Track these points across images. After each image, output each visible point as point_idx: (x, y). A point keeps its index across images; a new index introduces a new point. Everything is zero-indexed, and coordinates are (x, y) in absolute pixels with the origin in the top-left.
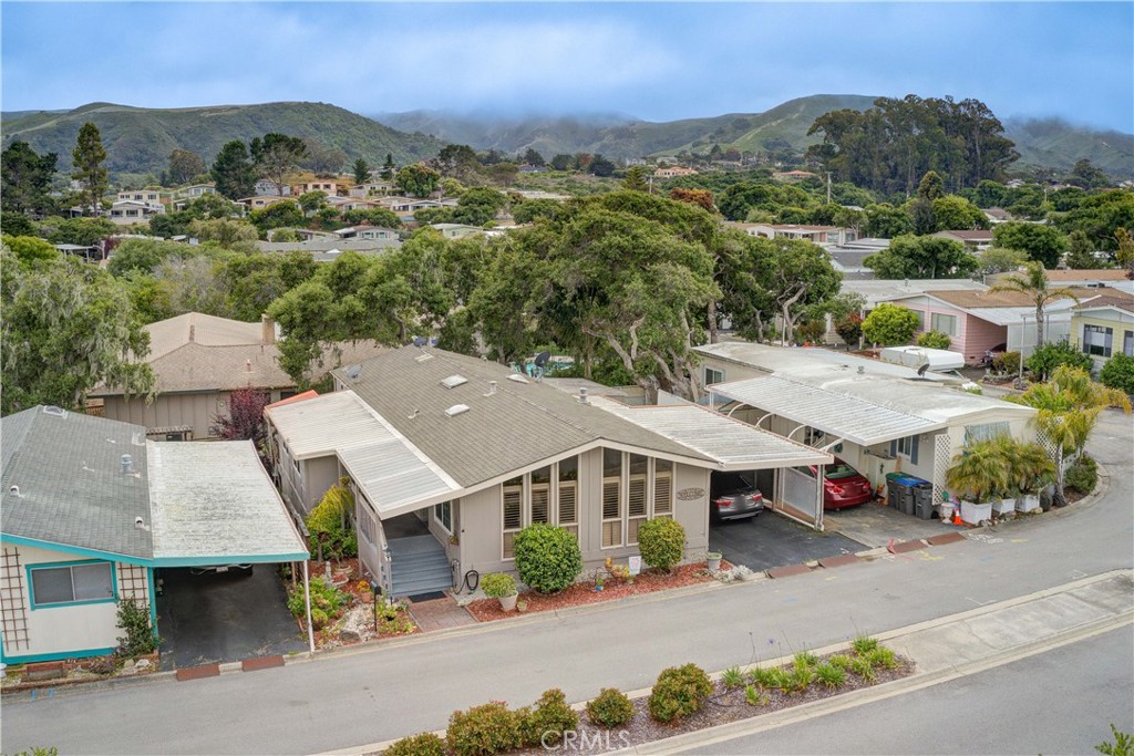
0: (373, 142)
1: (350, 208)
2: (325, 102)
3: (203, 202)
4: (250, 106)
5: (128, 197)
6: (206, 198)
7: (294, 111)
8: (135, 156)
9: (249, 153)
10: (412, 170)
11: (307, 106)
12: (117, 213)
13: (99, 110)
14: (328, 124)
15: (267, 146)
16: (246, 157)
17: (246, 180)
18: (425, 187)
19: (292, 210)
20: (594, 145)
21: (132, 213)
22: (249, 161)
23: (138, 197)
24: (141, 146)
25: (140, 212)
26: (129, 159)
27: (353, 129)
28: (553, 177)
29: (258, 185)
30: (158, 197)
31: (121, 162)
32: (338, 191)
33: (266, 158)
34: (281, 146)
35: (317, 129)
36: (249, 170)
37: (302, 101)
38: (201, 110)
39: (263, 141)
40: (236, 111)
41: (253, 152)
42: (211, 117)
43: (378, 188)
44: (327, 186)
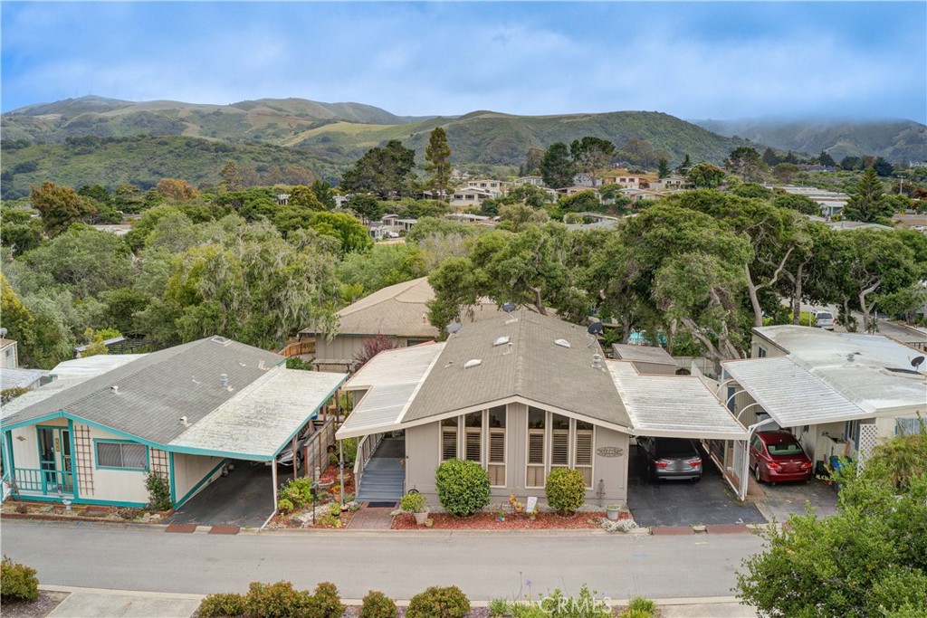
0: (698, 144)
1: (641, 197)
2: (659, 112)
3: (522, 190)
4: (600, 114)
5: (475, 184)
6: (525, 188)
7: (634, 118)
8: (508, 153)
9: (569, 152)
10: (701, 168)
11: (645, 114)
12: (459, 197)
13: (481, 117)
14: (661, 129)
15: (584, 147)
16: (567, 155)
17: (566, 173)
18: (712, 182)
19: (593, 198)
20: (888, 149)
21: (470, 197)
22: (570, 159)
23: (483, 185)
24: (512, 145)
25: (476, 197)
26: (502, 154)
27: (681, 133)
28: (840, 176)
29: (576, 178)
30: (498, 185)
31: (497, 157)
32: (641, 184)
33: (582, 156)
34: (595, 147)
35: (652, 133)
36: (568, 166)
37: (641, 110)
38: (561, 117)
39: (581, 142)
40: (588, 118)
41: (573, 152)
42: (567, 123)
43: (673, 182)
44: (632, 180)
